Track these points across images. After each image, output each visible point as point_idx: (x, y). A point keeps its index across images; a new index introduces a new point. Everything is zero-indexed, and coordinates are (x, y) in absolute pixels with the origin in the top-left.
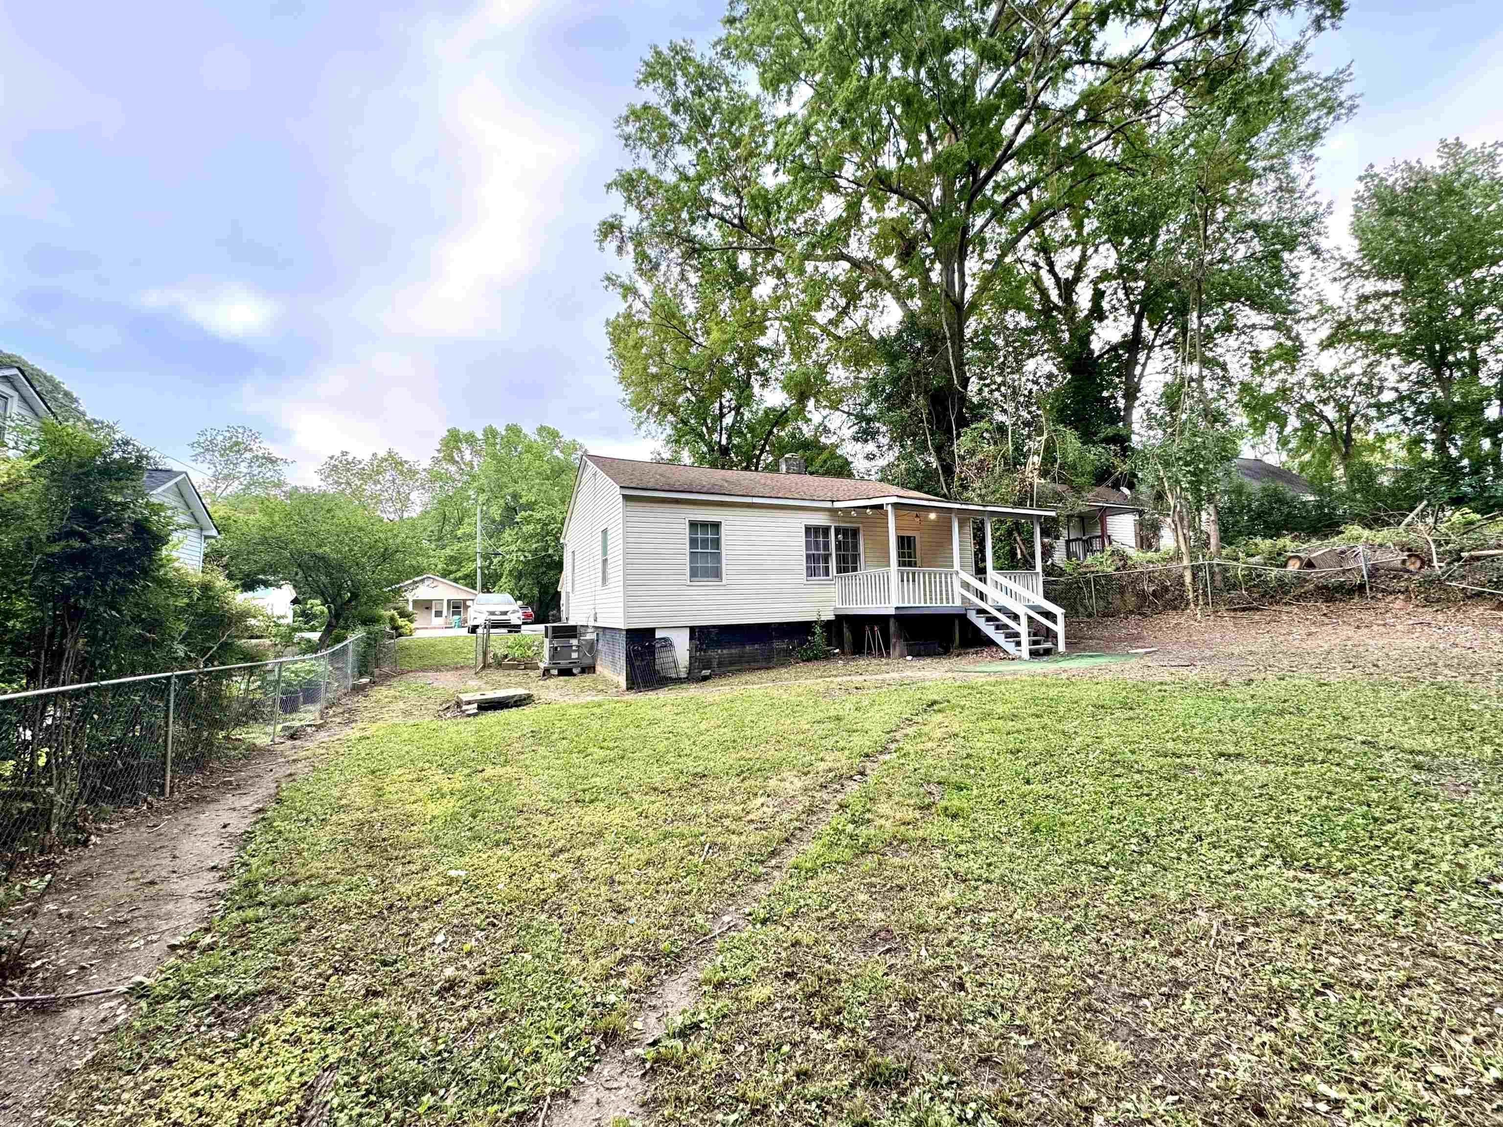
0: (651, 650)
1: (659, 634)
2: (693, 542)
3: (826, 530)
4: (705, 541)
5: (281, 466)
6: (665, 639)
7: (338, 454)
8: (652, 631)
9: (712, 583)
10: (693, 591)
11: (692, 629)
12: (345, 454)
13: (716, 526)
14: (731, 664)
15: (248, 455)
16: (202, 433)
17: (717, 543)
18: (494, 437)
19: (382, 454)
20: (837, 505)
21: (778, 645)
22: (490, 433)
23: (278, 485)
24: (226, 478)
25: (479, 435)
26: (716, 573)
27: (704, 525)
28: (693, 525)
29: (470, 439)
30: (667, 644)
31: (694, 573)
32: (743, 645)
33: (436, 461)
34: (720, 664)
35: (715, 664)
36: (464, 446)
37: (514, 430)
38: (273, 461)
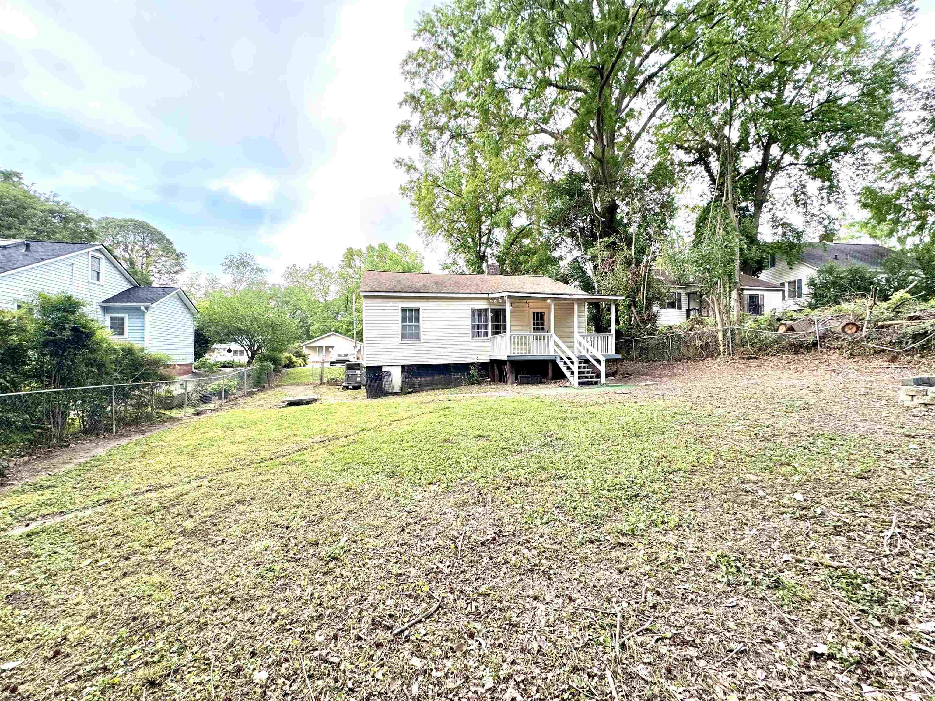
0: (380, 379)
1: (384, 369)
2: (404, 319)
3: (486, 310)
4: (411, 319)
5: (266, 273)
6: (387, 372)
7: (291, 266)
8: (381, 367)
9: (416, 341)
10: (404, 346)
11: (403, 367)
12: (294, 265)
13: (417, 310)
14: (427, 385)
15: (249, 268)
16: (226, 258)
17: (417, 319)
18: (373, 251)
19: (314, 264)
20: (491, 296)
21: (454, 376)
22: (371, 249)
23: (265, 283)
24: (239, 281)
25: (364, 250)
26: (418, 336)
27: (410, 310)
28: (404, 310)
29: (359, 253)
30: (389, 374)
31: (404, 336)
32: (433, 375)
33: (342, 267)
34: (420, 386)
35: (417, 385)
36: (355, 258)
37: (384, 247)
38: (261, 271)
